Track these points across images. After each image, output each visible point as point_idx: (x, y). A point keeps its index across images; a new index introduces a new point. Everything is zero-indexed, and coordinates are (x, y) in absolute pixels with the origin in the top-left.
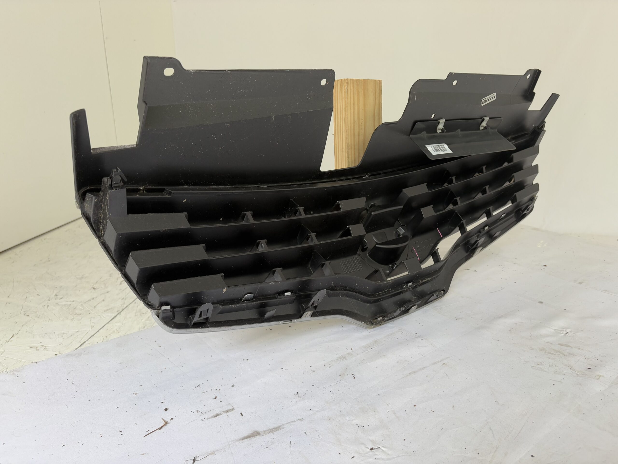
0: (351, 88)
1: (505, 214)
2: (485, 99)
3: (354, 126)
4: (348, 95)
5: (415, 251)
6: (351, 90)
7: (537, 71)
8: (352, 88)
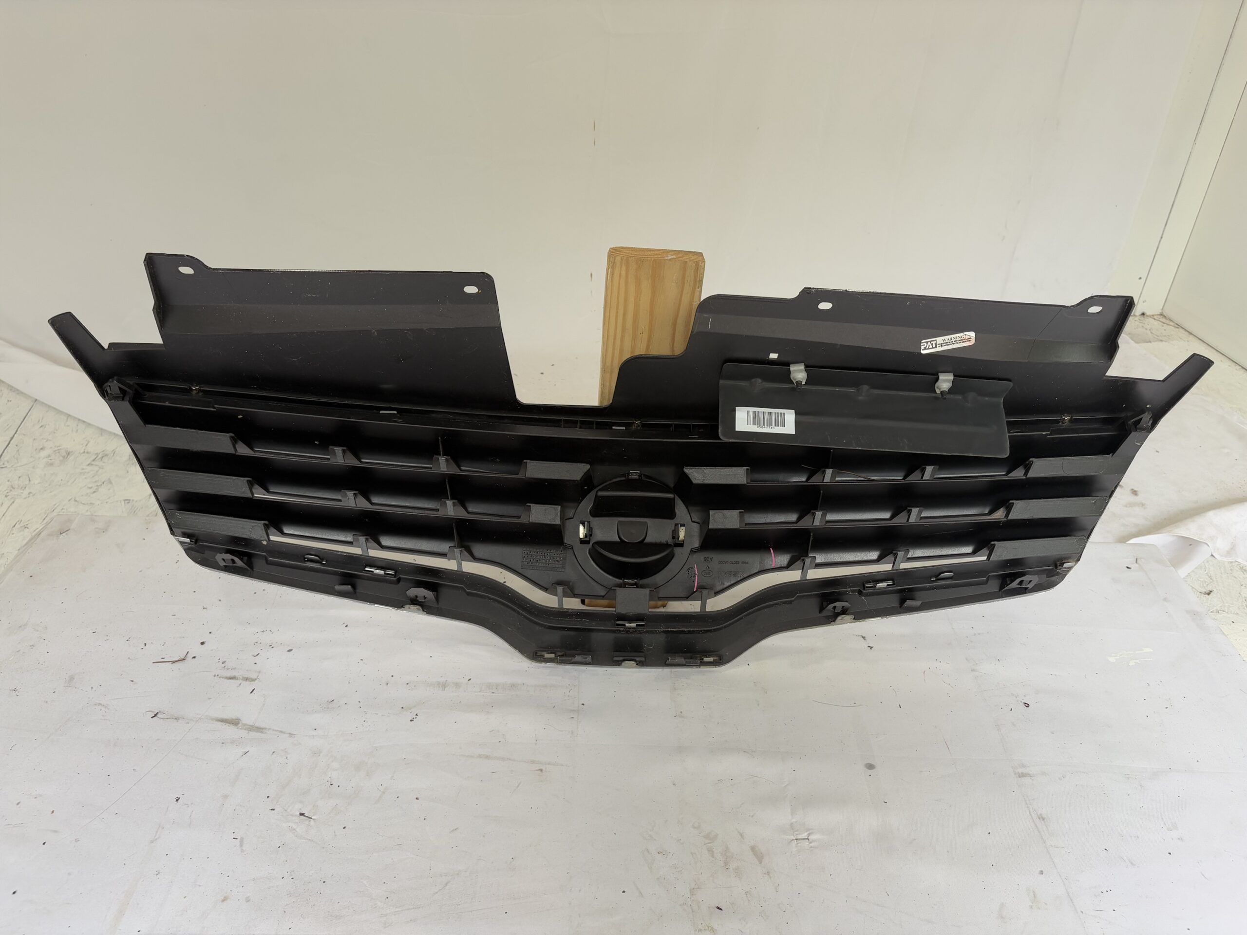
0: (620, 274)
1: (952, 574)
2: (936, 340)
3: (623, 337)
4: (612, 284)
5: (696, 573)
6: (620, 276)
7: (1128, 302)
8: (623, 273)
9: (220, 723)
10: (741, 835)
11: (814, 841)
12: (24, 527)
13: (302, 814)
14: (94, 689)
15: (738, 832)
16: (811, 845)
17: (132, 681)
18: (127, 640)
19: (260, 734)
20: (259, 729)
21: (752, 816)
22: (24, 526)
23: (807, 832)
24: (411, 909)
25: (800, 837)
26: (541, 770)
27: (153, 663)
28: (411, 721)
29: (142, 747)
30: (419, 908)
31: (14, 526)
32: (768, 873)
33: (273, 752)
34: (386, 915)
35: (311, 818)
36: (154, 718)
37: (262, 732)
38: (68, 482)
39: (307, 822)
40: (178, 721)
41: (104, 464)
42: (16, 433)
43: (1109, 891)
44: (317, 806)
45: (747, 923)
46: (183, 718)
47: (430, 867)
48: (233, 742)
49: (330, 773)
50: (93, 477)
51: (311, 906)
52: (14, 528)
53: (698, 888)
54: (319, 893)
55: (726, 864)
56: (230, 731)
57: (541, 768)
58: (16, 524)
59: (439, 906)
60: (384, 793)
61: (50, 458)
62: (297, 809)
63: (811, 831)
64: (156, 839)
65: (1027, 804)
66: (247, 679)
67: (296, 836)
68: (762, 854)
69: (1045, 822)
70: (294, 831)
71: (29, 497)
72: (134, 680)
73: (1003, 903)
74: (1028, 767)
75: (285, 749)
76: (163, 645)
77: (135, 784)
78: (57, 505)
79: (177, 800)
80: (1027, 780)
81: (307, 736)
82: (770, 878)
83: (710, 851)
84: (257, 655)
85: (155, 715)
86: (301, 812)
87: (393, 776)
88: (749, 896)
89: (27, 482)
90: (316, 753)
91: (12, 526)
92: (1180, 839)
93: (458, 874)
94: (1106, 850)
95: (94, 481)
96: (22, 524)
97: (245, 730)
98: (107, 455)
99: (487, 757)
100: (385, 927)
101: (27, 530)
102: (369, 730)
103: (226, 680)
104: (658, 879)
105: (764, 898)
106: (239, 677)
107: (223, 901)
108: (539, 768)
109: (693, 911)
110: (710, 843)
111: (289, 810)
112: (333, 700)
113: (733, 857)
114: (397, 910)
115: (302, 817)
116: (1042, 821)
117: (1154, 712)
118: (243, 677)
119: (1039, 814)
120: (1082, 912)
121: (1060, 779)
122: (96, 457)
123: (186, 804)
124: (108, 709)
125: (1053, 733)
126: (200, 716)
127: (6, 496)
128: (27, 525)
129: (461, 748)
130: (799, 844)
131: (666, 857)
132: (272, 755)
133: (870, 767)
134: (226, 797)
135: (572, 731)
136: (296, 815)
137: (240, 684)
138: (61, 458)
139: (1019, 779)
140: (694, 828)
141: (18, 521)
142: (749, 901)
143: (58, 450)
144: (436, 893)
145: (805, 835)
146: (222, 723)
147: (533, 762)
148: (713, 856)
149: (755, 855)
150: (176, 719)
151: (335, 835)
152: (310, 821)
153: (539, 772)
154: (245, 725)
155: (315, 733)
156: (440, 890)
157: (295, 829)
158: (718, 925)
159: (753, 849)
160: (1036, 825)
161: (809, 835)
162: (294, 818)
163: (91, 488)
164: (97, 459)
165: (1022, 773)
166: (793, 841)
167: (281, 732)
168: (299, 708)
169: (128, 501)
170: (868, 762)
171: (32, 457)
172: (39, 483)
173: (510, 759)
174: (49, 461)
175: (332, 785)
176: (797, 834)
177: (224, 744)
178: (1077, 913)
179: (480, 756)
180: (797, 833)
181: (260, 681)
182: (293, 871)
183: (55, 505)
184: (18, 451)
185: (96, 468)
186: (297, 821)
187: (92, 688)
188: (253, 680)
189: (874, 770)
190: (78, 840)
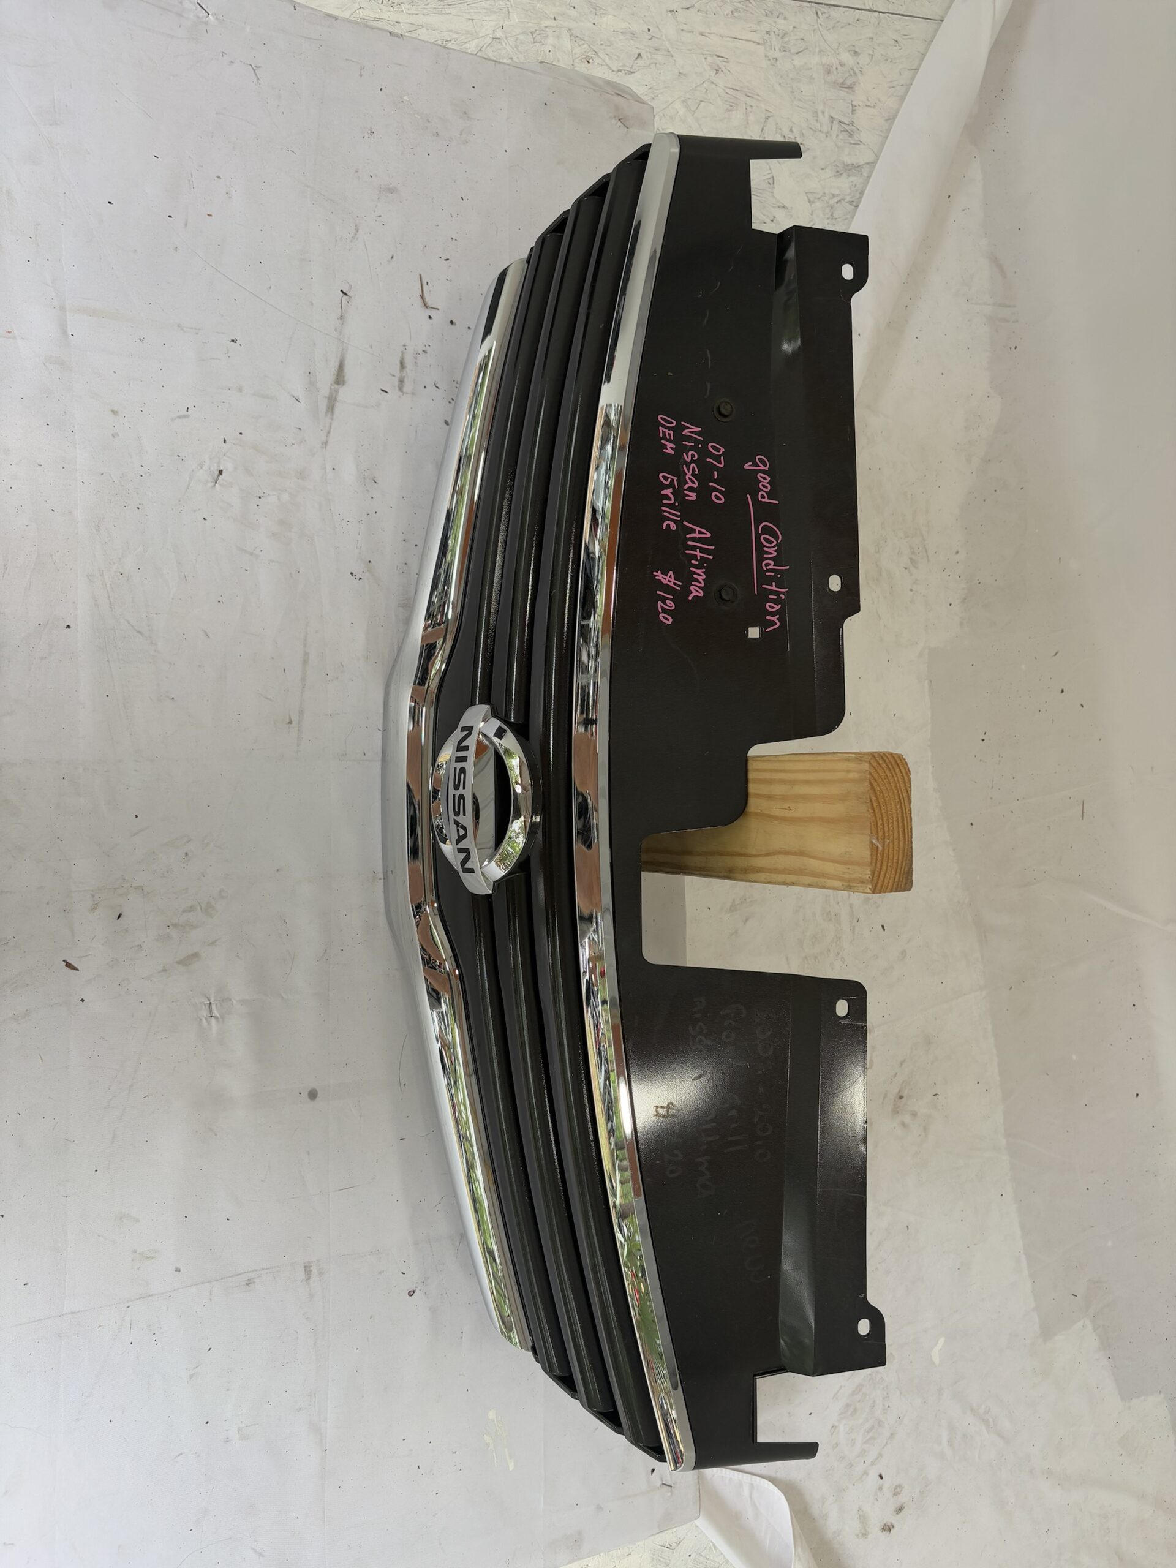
9: (337, 364)
10: (213, 943)
11: (209, 1023)
12: (717, 68)
13: (221, 472)
14: (378, 219)
15: (216, 940)
16: (204, 1021)
17: (392, 258)
18: (452, 238)
19: (325, 410)
20: (331, 408)
21: (238, 956)
22: (720, 68)
23: (220, 1015)
24: (109, 600)
25: (214, 1007)
26: (290, 723)
27: (420, 275)
28: (352, 573)
29: (301, 289)
30: (111, 608)
31: (719, 56)
32: (165, 970)
33: (300, 429)
34: (101, 575)
35: (216, 483)
36: (341, 293)
37: (327, 412)
38: (800, 100)
39: (210, 479)
40: (338, 319)
41: (834, 136)
42: (879, 12)
43: (156, 1342)
44: (232, 487)
45: (103, 944)
46: (342, 324)
47: (159, 614)
48: (312, 384)
49: (275, 493)
50: (811, 128)
51: (110, 499)
52: (715, 57)
53: (144, 895)
54: (126, 505)
55: (175, 925)
56: (325, 379)
57: (293, 722)
58: (722, 57)
59: (114, 627)
60: (251, 554)
61: (839, 67)
62: (227, 465)
63: (220, 1020)
64: (182, 330)
65: (267, 1269)
66: (401, 381)
67: (193, 471)
68: (190, 964)
69: (244, 1285)
70: (199, 468)
71: (769, 60)
72: (393, 260)
73: (139, 1221)
74: (320, 1280)
75: (305, 441)
76: (447, 280)
77: (251, 293)
78: (759, 98)
79: (233, 341)
80: (301, 1274)
81: (325, 460)
82: (159, 972)
83: (191, 909)
84: (437, 387)
85: (345, 294)
86: (224, 471)
87: (273, 561)
88: (136, 948)
89: (794, 50)
90: (301, 475)
91: (716, 53)
92: (227, 1441)
93: (152, 643)
94: (210, 1349)
95: (804, 131)
96: (722, 65)
97: (330, 393)
98: (851, 136)
99: (305, 662)
100: (87, 576)
101: (713, 73)
102: (336, 528)
103: (399, 359)
104: (154, 852)
105: (135, 964)
106: (405, 372)
107: (113, 411)
108: (293, 720)
109: (115, 888)
110: (201, 909)
111: (225, 457)
112: (375, 482)
113: (184, 933)
114: (108, 586)
115: (218, 473)
116: (244, 1283)
117: (412, 1450)
118: (404, 377)
119: (255, 1280)
120: (129, 1307)
121: (304, 1314)
122: (845, 123)
123: (228, 350)
124: (351, 241)
125: (371, 1318)
126: (346, 341)
127: (768, 32)
128: (722, 71)
129: (317, 632)
130: (204, 1007)
131: (181, 861)
132: (297, 428)
133: (313, 1095)
134: (240, 390)
135: (346, 754)
136: (219, 466)
137: (394, 376)
138: (841, 81)
139: (303, 1266)
140: (220, 892)
141: (727, 59)
142: (131, 948)
143: (855, 73)
144: (129, 623)
145: (215, 1013)
146: (337, 367)
147: (301, 713)
148: (184, 911)
149: (187, 957)
150: (341, 316)
151: (195, 511)
152: (212, 482)
153: (288, 721)
154: (337, 391)
155: (329, 469)
156: (132, 626)
157: (201, 468)
158: (99, 914)
159: (196, 955)
160: (240, 1274)
161: (217, 1018)
162: (215, 465)
163: (791, 130)
164: (843, 125)
165: (310, 1271)
166: (207, 999)
167: (329, 432)
168: (364, 446)
169: (771, 182)
170: (319, 1092)
171: (839, 44)
172: (794, 66)
173: (303, 687)
174: (834, 68)
175: (260, 498)
176: (216, 1004)
177: (308, 374)
178: (128, 1302)
179: (306, 654)
180: (218, 1004)
181: (400, 397)
182: (150, 475)
183: (759, 95)
184: (849, 24)
185: (825, 129)
186: (212, 469)
187: (380, 216)
188: (401, 389)
189: (308, 1100)
190: (176, 251)
